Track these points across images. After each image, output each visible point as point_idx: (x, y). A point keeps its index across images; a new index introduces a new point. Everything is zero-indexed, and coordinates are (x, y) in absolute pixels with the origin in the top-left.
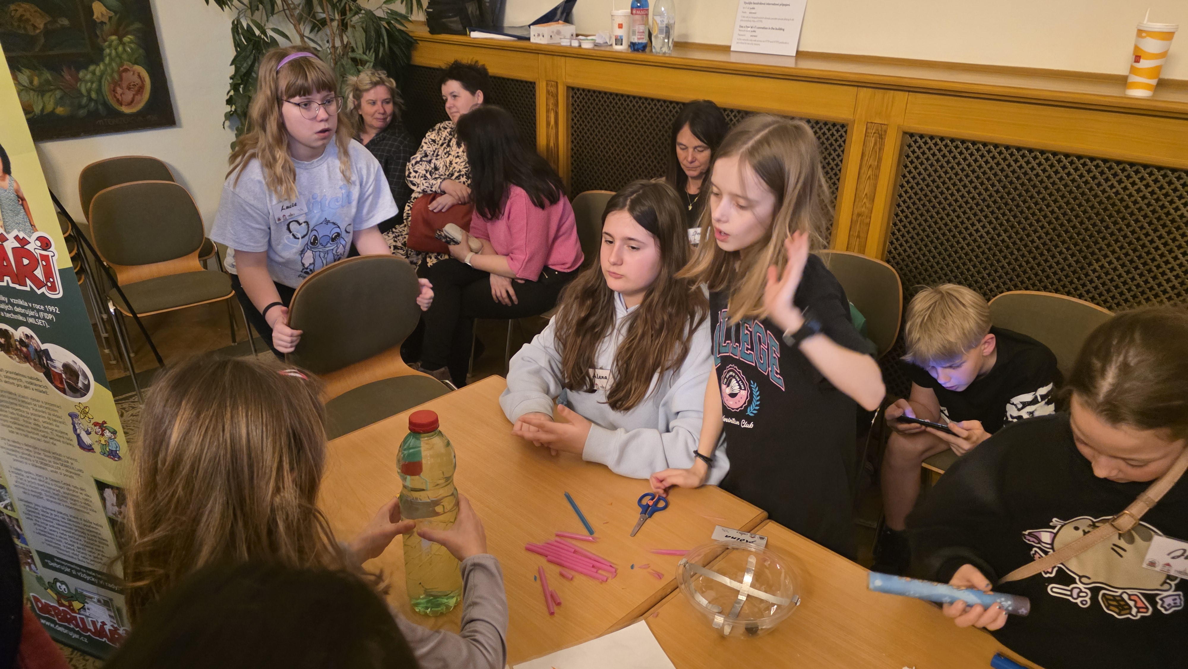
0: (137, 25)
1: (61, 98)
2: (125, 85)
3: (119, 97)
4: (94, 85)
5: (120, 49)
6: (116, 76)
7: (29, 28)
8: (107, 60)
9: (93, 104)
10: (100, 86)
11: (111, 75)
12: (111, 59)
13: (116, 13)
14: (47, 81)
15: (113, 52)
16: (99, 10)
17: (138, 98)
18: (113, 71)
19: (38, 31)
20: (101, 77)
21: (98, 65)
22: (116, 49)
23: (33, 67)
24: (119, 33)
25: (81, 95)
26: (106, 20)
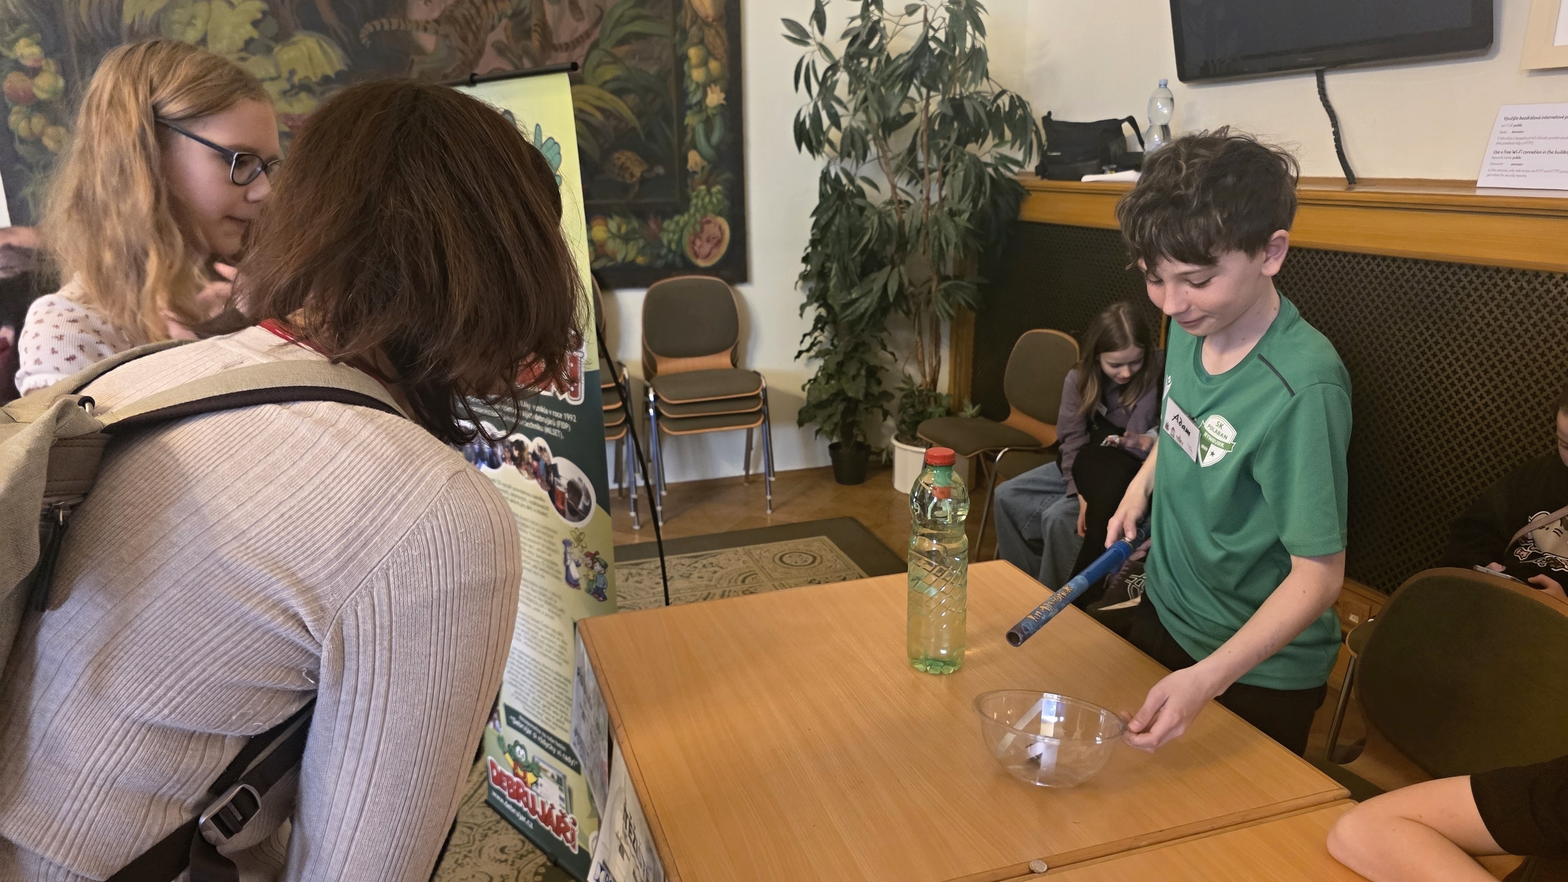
0: (727, 175)
1: (644, 247)
2: (704, 236)
3: (696, 248)
4: (676, 237)
5: (707, 199)
6: (698, 227)
7: (627, 176)
8: (692, 211)
10: (681, 237)
11: (694, 226)
12: (697, 210)
13: (709, 162)
14: (634, 231)
15: (700, 203)
16: (694, 159)
17: (715, 251)
18: (696, 221)
19: (635, 179)
20: (683, 228)
21: (683, 215)
22: (703, 199)
23: (624, 215)
24: (708, 182)
25: (661, 245)
26: (698, 169)
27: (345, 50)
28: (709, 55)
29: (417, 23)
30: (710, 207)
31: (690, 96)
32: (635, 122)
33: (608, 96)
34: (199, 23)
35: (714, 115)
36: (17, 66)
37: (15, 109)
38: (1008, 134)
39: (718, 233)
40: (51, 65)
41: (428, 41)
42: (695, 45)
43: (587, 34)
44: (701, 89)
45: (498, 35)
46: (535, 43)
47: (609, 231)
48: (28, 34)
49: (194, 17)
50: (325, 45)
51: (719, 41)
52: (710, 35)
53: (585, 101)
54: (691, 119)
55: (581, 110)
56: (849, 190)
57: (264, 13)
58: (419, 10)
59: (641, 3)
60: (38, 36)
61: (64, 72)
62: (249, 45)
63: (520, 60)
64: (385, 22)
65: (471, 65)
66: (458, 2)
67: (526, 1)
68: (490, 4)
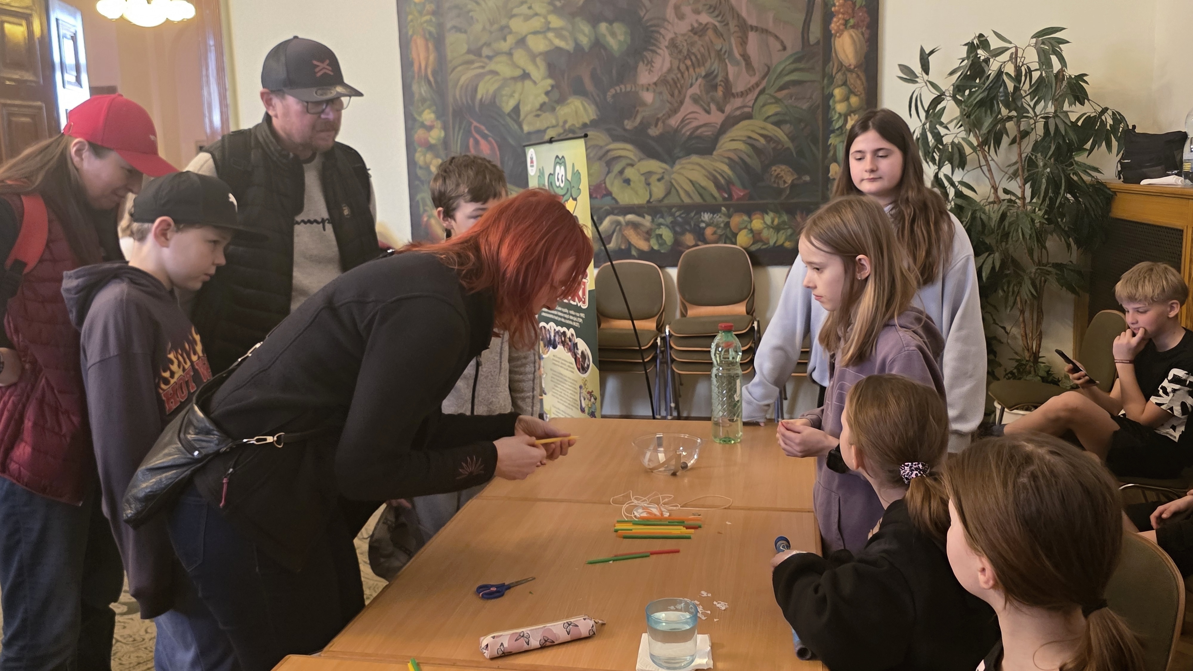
1: (791, 235)
7: (781, 182)
16: (834, 169)
19: (786, 185)
23: (776, 211)
27: (597, 104)
28: (851, 92)
29: (643, 85)
31: (834, 123)
32: (789, 144)
33: (770, 127)
34: (516, 96)
36: (423, 126)
37: (419, 149)
38: (1115, 143)
40: (439, 124)
41: (648, 97)
42: (839, 86)
44: (843, 118)
47: (765, 223)
48: (429, 107)
49: (514, 92)
51: (859, 82)
52: (852, 78)
53: (753, 131)
54: (833, 140)
55: (750, 137)
56: (951, 192)
57: (553, 87)
58: (645, 77)
59: (798, 60)
60: (434, 108)
61: (445, 128)
62: (542, 107)
63: (709, 106)
64: (623, 87)
65: (675, 111)
66: (670, 70)
67: (716, 66)
68: (691, 70)
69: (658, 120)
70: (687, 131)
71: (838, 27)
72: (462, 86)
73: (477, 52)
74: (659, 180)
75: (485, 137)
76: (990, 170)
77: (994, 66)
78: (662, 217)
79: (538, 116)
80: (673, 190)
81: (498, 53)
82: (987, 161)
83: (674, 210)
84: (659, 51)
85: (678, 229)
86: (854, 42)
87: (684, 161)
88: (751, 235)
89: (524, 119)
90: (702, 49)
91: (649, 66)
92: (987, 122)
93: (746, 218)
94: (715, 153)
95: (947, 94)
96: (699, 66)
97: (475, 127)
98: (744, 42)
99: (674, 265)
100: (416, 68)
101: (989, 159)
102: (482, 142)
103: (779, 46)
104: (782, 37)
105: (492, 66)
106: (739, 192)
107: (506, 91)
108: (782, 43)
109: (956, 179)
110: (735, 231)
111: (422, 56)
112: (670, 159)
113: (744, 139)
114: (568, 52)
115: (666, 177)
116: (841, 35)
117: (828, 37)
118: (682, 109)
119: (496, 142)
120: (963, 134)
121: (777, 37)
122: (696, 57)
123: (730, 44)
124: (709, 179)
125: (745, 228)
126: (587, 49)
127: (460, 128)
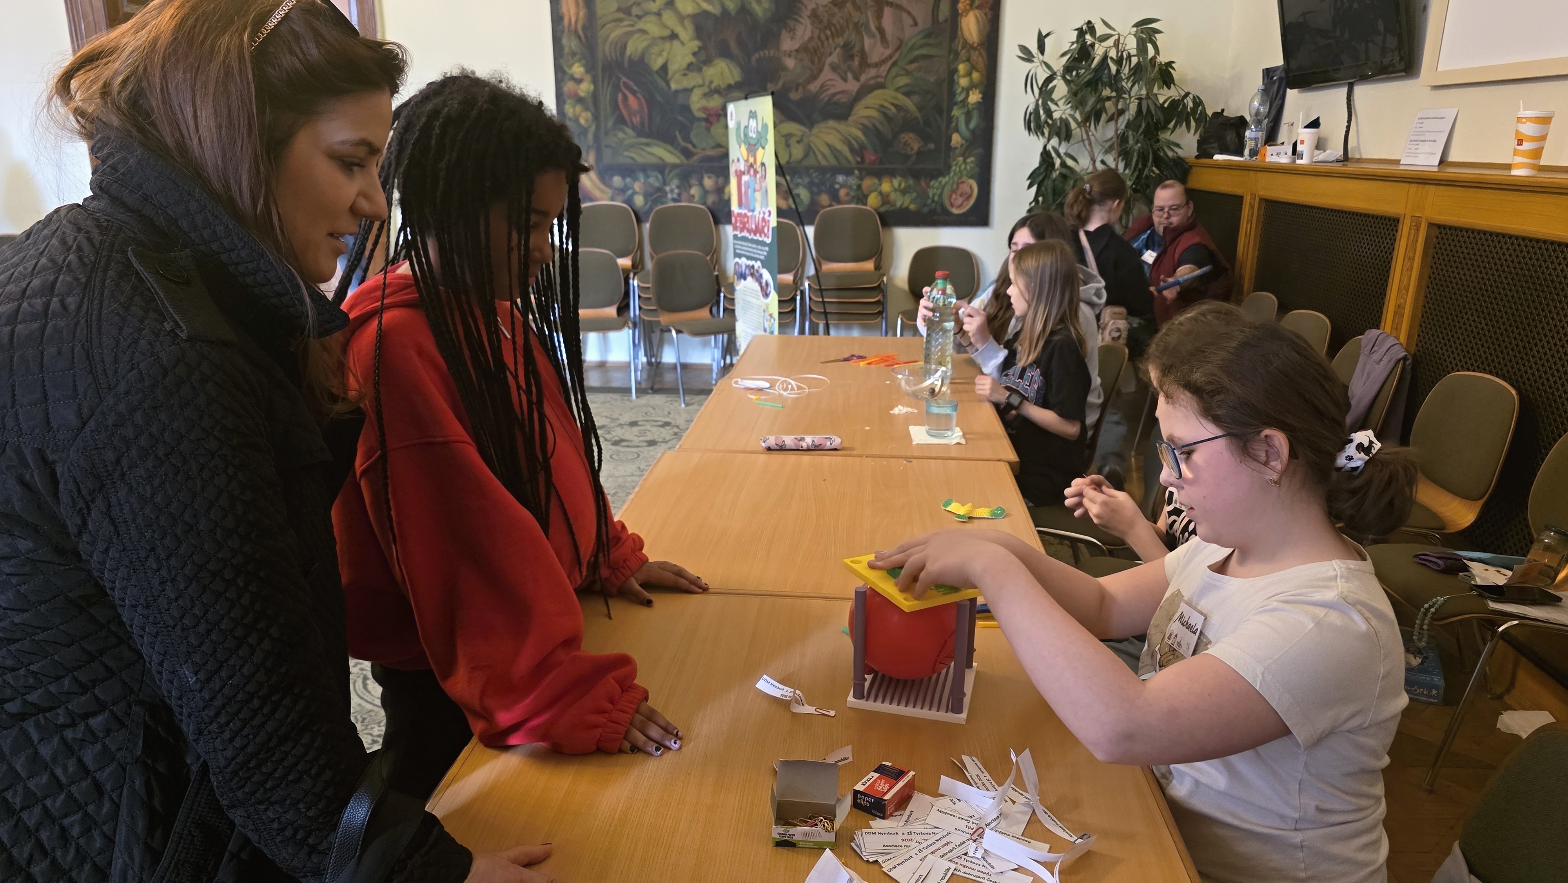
0: (981, 151)
1: (915, 199)
2: (959, 192)
3: (952, 200)
4: (939, 192)
5: (963, 167)
6: (955, 186)
7: (909, 149)
8: (952, 174)
9: (934, 205)
10: (942, 192)
11: (952, 185)
12: (955, 174)
13: (967, 141)
14: (910, 186)
15: (958, 169)
16: (956, 139)
17: (965, 203)
18: (954, 182)
19: (913, 152)
20: (944, 186)
21: (944, 176)
22: (960, 167)
23: (903, 176)
24: (965, 156)
25: (928, 197)
26: (958, 146)
27: (742, 68)
28: (973, 68)
29: (785, 51)
30: (964, 172)
31: (957, 96)
32: (917, 114)
33: (900, 96)
34: (665, 54)
35: (973, 109)
36: (572, 78)
37: (569, 101)
38: (1193, 124)
39: (968, 190)
40: (588, 78)
41: (790, 63)
42: (963, 62)
43: (891, 57)
44: (965, 91)
45: (834, 58)
46: (856, 62)
47: (893, 186)
48: (579, 60)
49: (663, 51)
50: (732, 67)
51: (980, 59)
52: (975, 55)
53: (885, 100)
54: (956, 112)
55: (882, 106)
56: (1058, 162)
57: (700, 48)
58: (788, 44)
59: (928, 35)
60: (584, 62)
61: (594, 81)
62: (690, 67)
63: (846, 73)
64: (766, 52)
65: (814, 77)
66: (811, 38)
67: (853, 37)
68: (831, 40)
69: (798, 85)
70: (825, 97)
71: (965, 7)
72: (611, 43)
73: (627, 11)
74: (798, 142)
75: (634, 93)
76: (1090, 144)
77: (1099, 50)
78: (800, 177)
79: (685, 75)
80: (811, 154)
81: (647, 13)
82: (1088, 135)
83: (811, 171)
84: (801, 20)
85: (815, 190)
86: (978, 22)
87: (822, 125)
88: (880, 198)
89: (671, 78)
90: (841, 21)
91: (792, 34)
92: (1091, 101)
93: (876, 181)
94: (850, 119)
95: (1058, 74)
96: (838, 36)
97: (624, 82)
98: (879, 16)
99: (811, 223)
100: (566, 22)
101: (1090, 134)
102: (631, 98)
103: (911, 22)
104: (914, 13)
105: (641, 25)
106: (870, 157)
107: (655, 50)
108: (914, 19)
109: (1062, 151)
110: (866, 192)
111: (573, 11)
112: (809, 122)
113: (877, 107)
114: (715, 16)
115: (805, 139)
116: (967, 14)
117: (955, 17)
118: (822, 76)
119: (644, 97)
120: (1069, 111)
121: (909, 13)
122: (835, 27)
123: (867, 17)
124: (844, 143)
125: (875, 190)
126: (733, 13)
127: (609, 84)
